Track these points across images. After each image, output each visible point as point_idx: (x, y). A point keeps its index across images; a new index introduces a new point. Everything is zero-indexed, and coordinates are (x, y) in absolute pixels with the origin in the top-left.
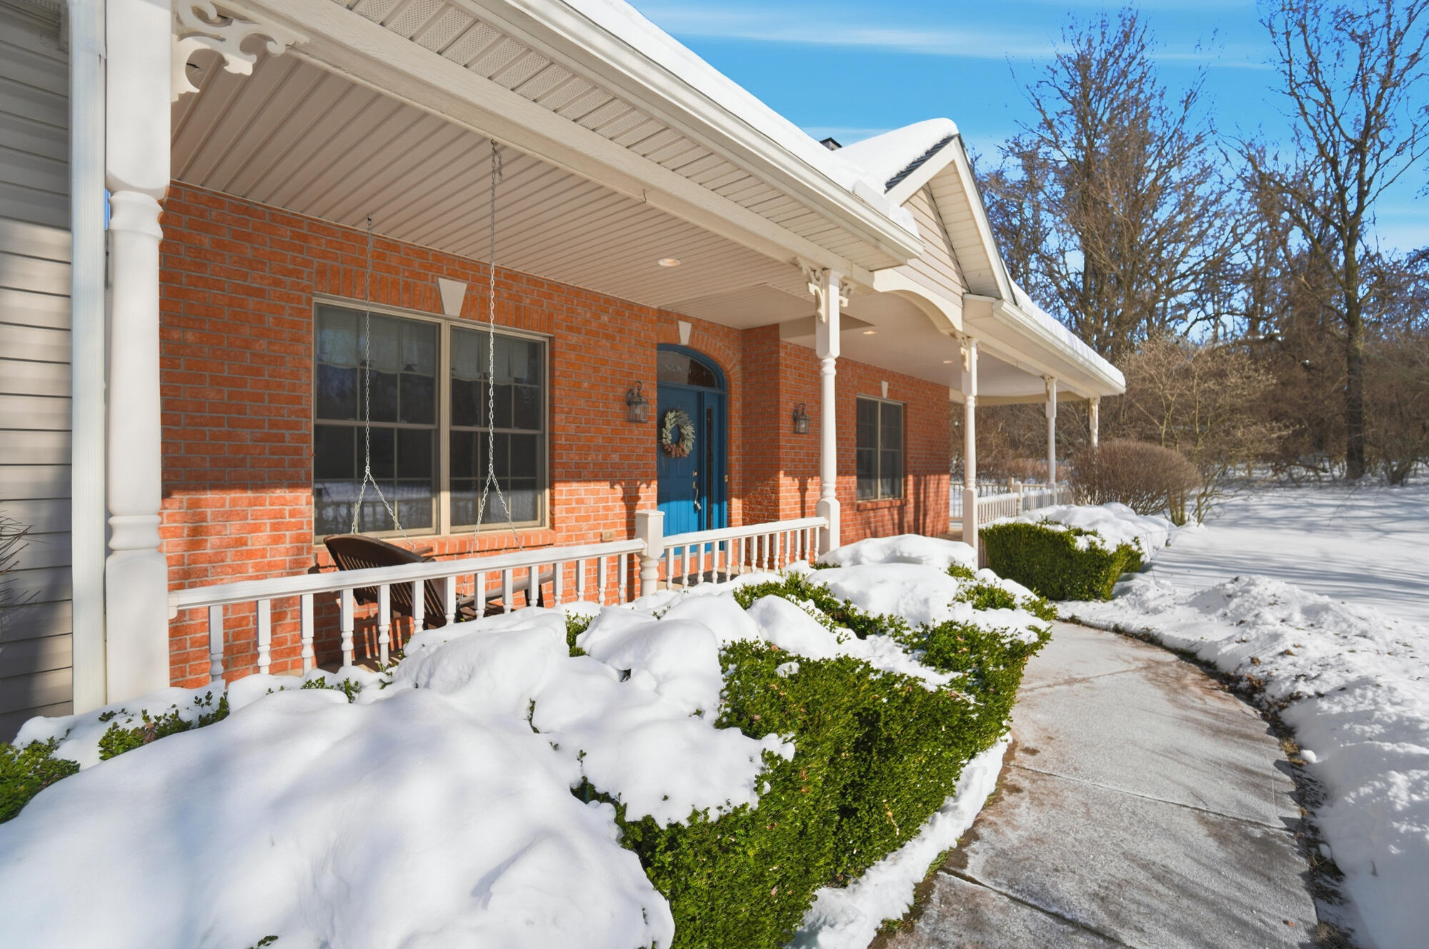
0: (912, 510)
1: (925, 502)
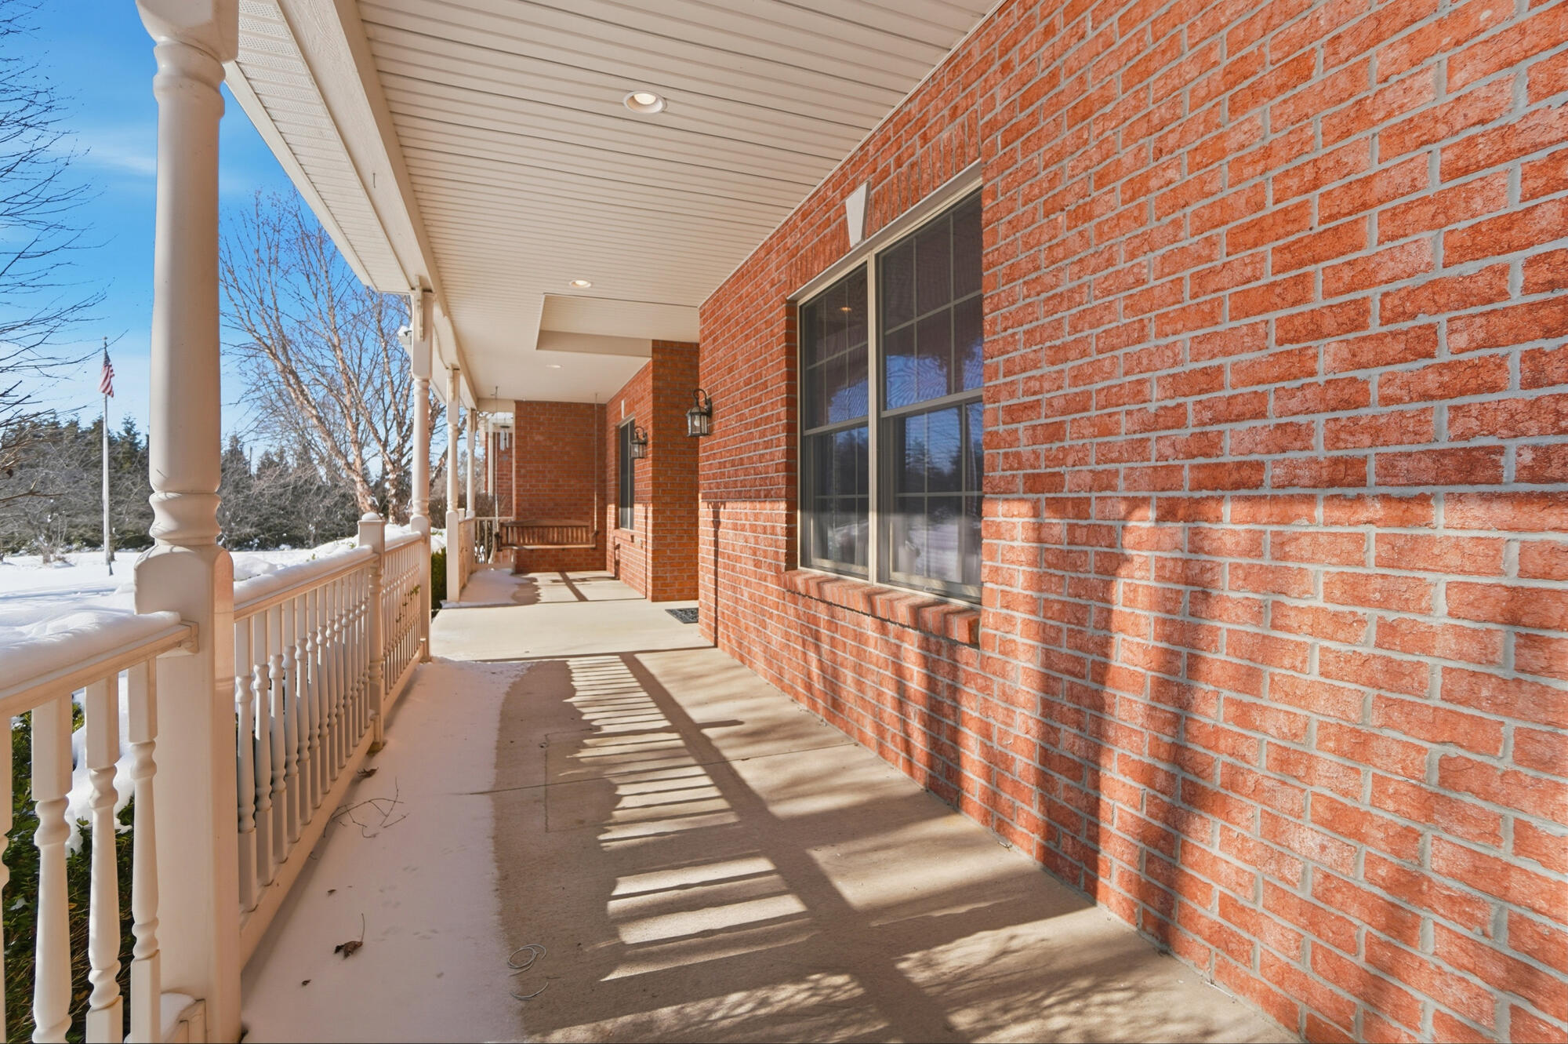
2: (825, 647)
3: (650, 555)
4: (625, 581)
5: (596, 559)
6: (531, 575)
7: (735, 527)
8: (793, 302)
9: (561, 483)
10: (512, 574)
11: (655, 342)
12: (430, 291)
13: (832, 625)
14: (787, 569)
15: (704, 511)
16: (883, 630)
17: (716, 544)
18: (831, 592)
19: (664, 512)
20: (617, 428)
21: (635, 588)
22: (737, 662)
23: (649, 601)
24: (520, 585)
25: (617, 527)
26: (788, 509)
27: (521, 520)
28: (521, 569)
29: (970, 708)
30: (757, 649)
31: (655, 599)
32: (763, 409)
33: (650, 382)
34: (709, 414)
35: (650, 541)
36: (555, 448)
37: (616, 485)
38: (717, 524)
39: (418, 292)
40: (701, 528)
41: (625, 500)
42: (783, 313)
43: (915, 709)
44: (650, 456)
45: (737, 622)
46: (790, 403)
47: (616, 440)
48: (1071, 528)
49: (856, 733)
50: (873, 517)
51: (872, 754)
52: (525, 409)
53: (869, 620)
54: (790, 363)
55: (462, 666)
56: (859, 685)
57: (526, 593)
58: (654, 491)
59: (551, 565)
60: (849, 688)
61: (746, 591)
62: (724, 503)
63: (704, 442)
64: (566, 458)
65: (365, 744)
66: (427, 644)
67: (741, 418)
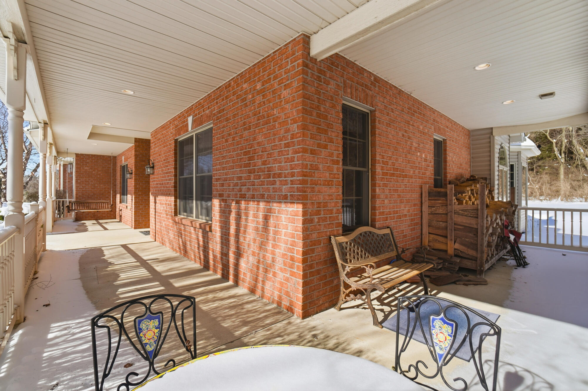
0: (218, 239)
1: (237, 236)
2: (183, 236)
3: (133, 213)
4: (124, 223)
5: (112, 215)
6: (83, 222)
7: (161, 204)
8: (177, 140)
9: (96, 185)
10: (74, 222)
11: (135, 138)
12: (47, 124)
13: (185, 230)
14: (174, 216)
15: (152, 198)
16: (195, 230)
17: (155, 209)
18: (184, 221)
19: (139, 198)
20: (121, 166)
21: (128, 225)
22: (162, 245)
23: (133, 229)
24: (78, 225)
25: (120, 202)
26: (175, 199)
27: (78, 200)
28: (78, 219)
29: (210, 246)
30: (167, 240)
31: (135, 228)
32: (168, 169)
33: (133, 152)
34: (153, 167)
35: (133, 208)
36: (93, 172)
37: (120, 187)
38: (155, 203)
39: (43, 125)
40: (151, 204)
41: (124, 193)
42: (174, 143)
43: (201, 249)
44: (134, 178)
45: (161, 233)
46: (176, 168)
47: (120, 170)
48: (225, 205)
49: (190, 258)
50: (194, 202)
51: (193, 262)
52: (80, 158)
53: (192, 228)
54: (176, 157)
55: (60, 252)
56: (190, 245)
57: (82, 228)
58: (135, 191)
59: (92, 217)
60: (188, 247)
61: (164, 223)
62: (157, 196)
63: (151, 176)
64: (98, 176)
65: (33, 272)
66: (45, 245)
67: (162, 171)
